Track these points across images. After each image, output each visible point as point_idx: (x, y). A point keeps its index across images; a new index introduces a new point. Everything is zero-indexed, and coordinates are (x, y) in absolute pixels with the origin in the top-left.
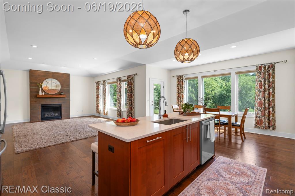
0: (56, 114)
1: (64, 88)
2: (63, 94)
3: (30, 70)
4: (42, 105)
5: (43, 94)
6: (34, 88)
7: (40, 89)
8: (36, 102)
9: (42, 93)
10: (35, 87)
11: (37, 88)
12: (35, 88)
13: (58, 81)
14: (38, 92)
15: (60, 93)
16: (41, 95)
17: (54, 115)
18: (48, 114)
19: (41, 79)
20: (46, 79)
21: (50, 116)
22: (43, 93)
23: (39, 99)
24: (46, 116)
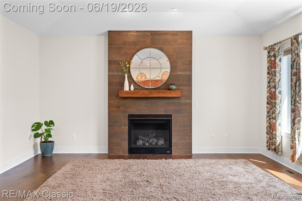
0: (161, 142)
1: (178, 73)
2: (174, 87)
3: (109, 31)
4: (130, 116)
5: (132, 88)
6: (114, 74)
7: (126, 75)
8: (118, 107)
9: (130, 87)
10: (118, 72)
11: (120, 73)
12: (116, 73)
13: (165, 53)
14: (123, 85)
15: (167, 86)
16: (127, 92)
17: (156, 144)
18: (144, 138)
19: (129, 52)
20: (138, 50)
21: (147, 144)
22: (132, 85)
23: (125, 101)
24: (140, 143)
